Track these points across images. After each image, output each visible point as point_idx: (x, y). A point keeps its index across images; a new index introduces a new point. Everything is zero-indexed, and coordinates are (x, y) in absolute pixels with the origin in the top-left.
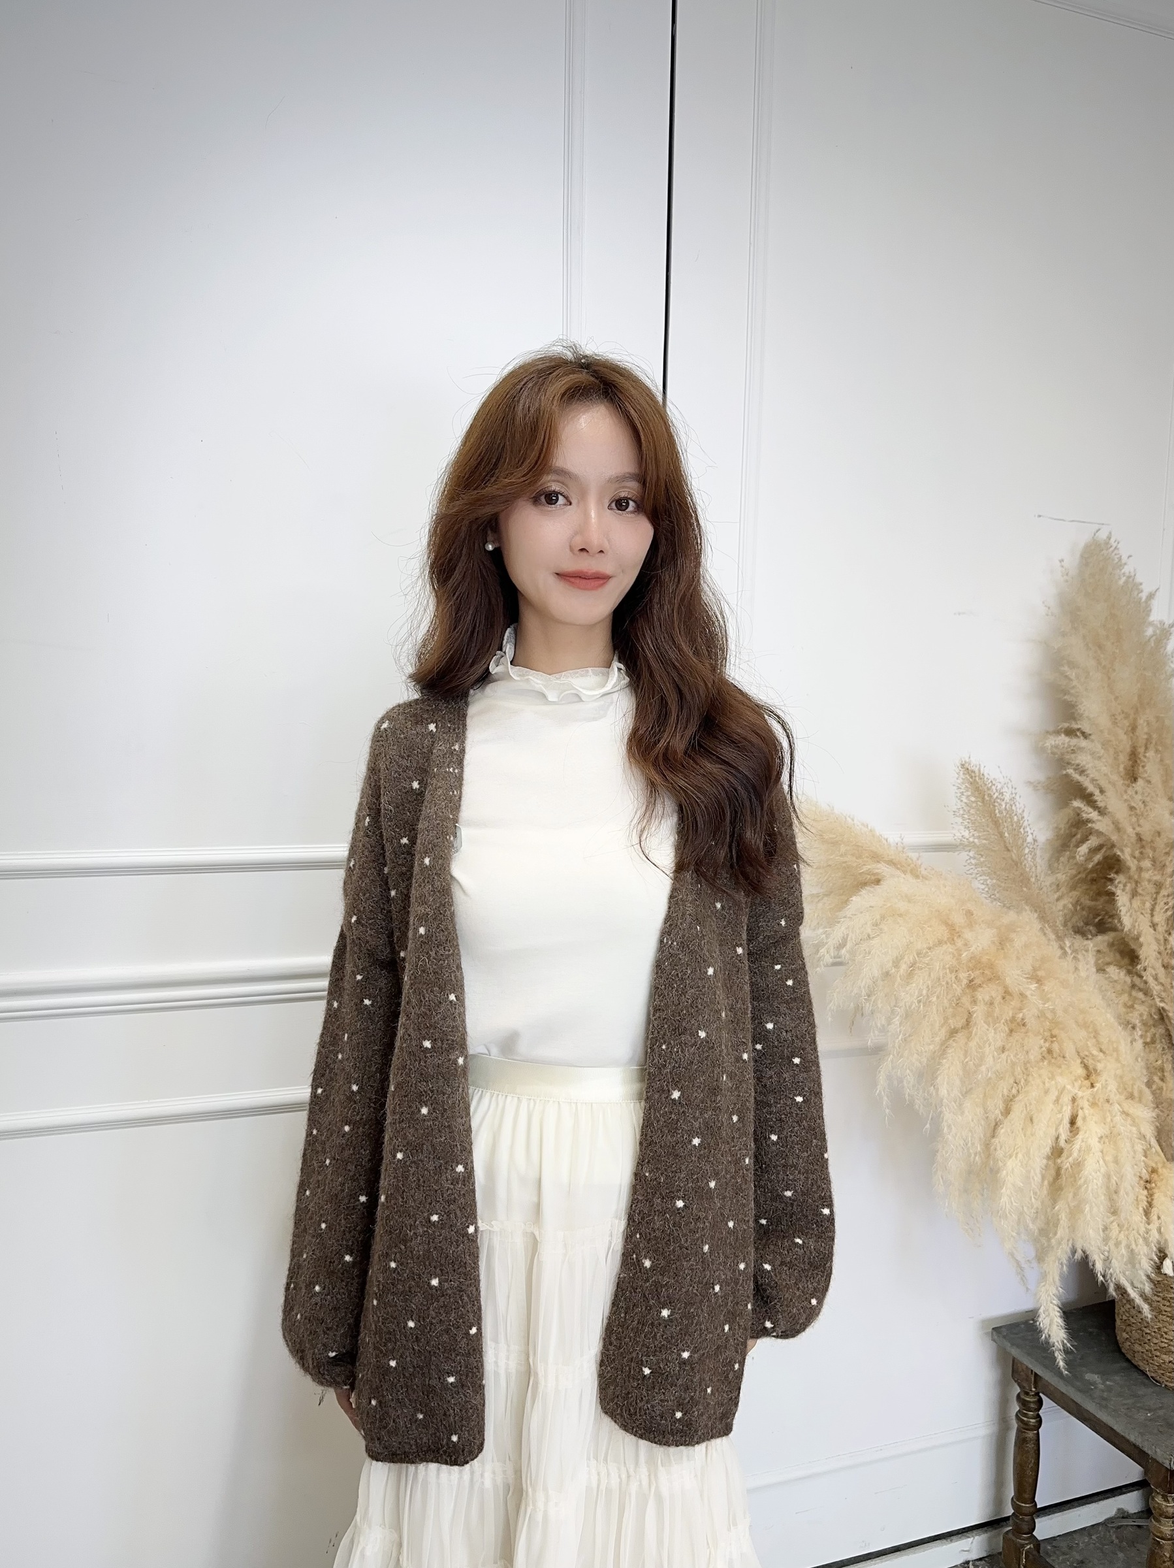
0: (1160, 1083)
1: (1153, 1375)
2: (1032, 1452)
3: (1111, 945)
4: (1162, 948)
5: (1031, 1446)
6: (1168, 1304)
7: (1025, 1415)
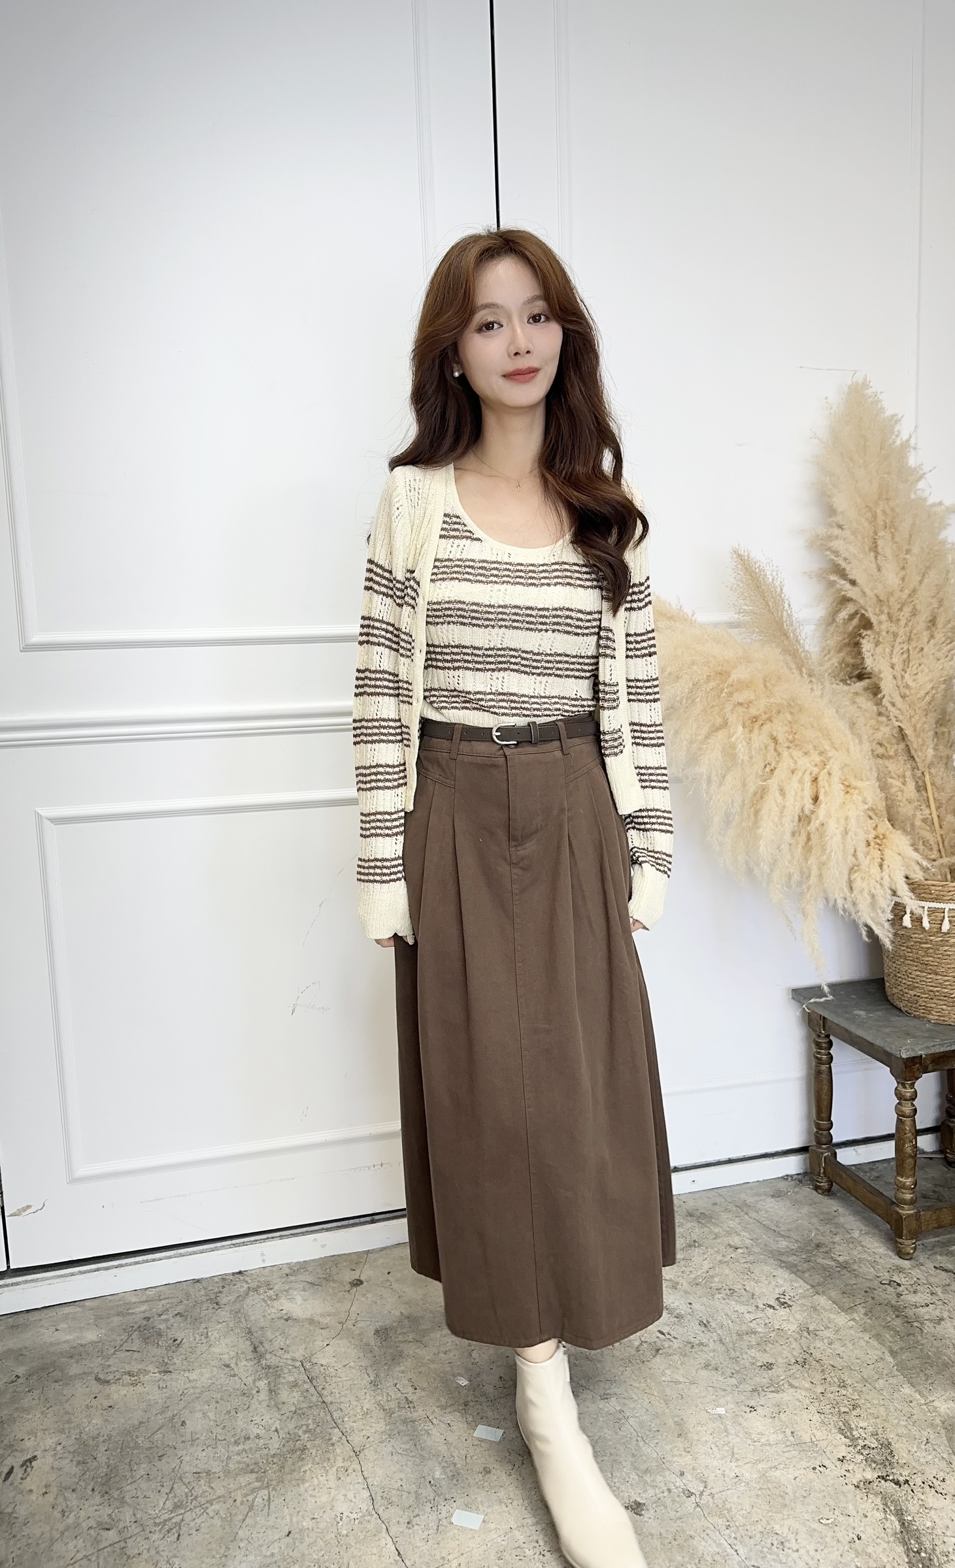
0: (902, 786)
1: (906, 1009)
2: (825, 1082)
3: (866, 689)
4: (900, 683)
5: (824, 1076)
6: (910, 950)
7: (819, 1053)
